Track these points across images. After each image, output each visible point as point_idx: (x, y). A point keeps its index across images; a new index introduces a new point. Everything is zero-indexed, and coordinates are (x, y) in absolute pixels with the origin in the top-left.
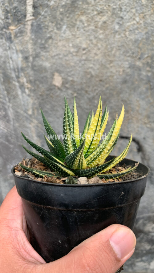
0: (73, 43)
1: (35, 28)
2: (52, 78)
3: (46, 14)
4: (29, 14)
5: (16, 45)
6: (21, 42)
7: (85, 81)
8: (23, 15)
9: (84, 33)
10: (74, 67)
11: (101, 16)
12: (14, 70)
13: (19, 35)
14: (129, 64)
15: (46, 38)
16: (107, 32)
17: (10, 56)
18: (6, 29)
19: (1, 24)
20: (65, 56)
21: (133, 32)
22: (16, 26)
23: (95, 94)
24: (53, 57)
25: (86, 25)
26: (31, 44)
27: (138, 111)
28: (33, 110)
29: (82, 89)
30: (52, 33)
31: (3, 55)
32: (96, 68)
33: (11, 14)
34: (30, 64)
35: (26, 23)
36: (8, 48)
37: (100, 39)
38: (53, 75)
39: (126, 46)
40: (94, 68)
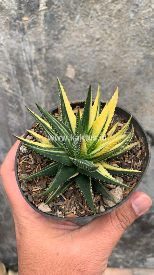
0: (87, 33)
1: (48, 18)
2: (65, 70)
3: (59, 4)
4: (42, 3)
5: (29, 36)
6: (34, 33)
7: (98, 73)
8: (36, 6)
9: (97, 23)
10: (88, 58)
11: (116, 4)
12: (27, 62)
13: (32, 26)
14: (144, 54)
15: (59, 29)
16: (121, 21)
17: (23, 48)
18: (19, 20)
19: (15, 15)
20: (78, 47)
21: (148, 20)
22: (29, 16)
23: (108, 86)
24: (66, 48)
25: (100, 14)
26: (44, 35)
27: (152, 103)
28: (46, 103)
29: (95, 81)
30: (65, 23)
31: (16, 47)
32: (109, 59)
33: (25, 5)
34: (43, 56)
35: (39, 13)
36: (21, 40)
37: (115, 29)
38: (66, 67)
39: (140, 35)
40: (107, 59)
